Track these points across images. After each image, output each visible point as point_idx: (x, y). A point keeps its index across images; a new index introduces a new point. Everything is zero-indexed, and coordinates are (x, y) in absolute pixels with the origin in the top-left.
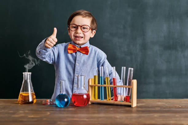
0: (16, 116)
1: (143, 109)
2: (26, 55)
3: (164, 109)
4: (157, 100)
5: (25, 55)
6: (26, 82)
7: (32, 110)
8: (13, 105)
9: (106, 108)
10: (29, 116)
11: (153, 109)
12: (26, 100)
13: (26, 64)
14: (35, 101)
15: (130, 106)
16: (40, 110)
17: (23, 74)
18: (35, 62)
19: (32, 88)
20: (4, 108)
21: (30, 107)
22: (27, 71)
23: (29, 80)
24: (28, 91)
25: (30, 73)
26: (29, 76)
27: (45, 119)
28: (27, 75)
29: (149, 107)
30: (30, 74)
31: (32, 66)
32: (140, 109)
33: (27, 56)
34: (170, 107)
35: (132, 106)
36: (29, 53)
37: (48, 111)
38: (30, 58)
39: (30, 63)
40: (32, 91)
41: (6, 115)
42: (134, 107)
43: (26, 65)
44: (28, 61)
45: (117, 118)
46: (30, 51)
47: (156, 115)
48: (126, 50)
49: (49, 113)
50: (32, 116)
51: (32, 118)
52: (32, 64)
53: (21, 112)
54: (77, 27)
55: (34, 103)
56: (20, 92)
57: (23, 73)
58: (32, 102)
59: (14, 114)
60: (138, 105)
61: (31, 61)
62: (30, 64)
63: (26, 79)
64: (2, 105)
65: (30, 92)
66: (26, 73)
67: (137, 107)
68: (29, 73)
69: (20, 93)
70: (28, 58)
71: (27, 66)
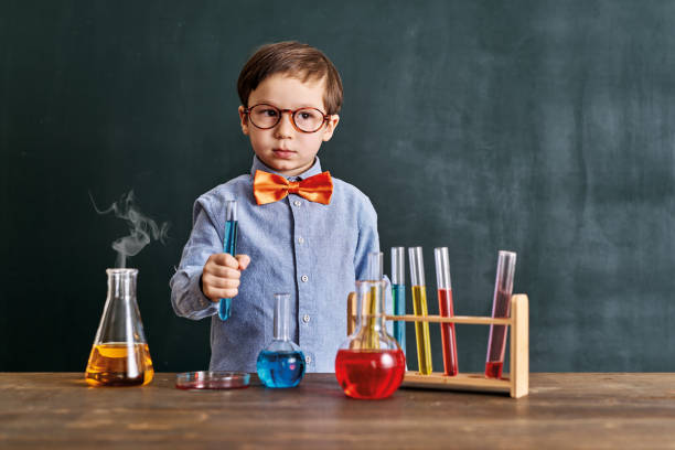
0: (83, 424)
1: (557, 404)
2: (118, 205)
3: (636, 405)
4: (602, 376)
5: (114, 207)
6: (118, 304)
7: (139, 406)
8: (66, 389)
9: (415, 400)
10: (133, 426)
11: (593, 404)
12: (116, 373)
13: (118, 238)
14: (149, 375)
15: (506, 395)
16: (170, 404)
17: (106, 276)
18: (149, 230)
19: (140, 326)
20: (36, 399)
21: (131, 395)
22: (124, 262)
23: (127, 298)
24: (125, 339)
25: (135, 272)
26: (127, 281)
27: (192, 436)
28: (122, 279)
29: (575, 398)
30: (131, 277)
31: (142, 245)
32: (544, 404)
33: (123, 209)
34: (652, 398)
35: (512, 395)
36: (129, 198)
37: (200, 409)
38: (134, 216)
39: (135, 235)
40: (138, 341)
41: (44, 422)
42: (522, 398)
43: (120, 241)
44: (124, 229)
45: (463, 433)
46: (131, 194)
47: (610, 423)
48: (473, 201)
49: (204, 416)
50: (144, 426)
51: (145, 432)
52: (141, 237)
53: (99, 411)
54: (277, 114)
55: (146, 383)
56: (92, 343)
57: (109, 271)
58: (140, 380)
59: (72, 417)
60: (535, 391)
61: (137, 229)
62: (133, 238)
63: (117, 295)
64: (25, 391)
65: (130, 342)
66: (117, 271)
67: (531, 397)
68: (129, 271)
69: (95, 346)
70: (126, 218)
71: (122, 247)
